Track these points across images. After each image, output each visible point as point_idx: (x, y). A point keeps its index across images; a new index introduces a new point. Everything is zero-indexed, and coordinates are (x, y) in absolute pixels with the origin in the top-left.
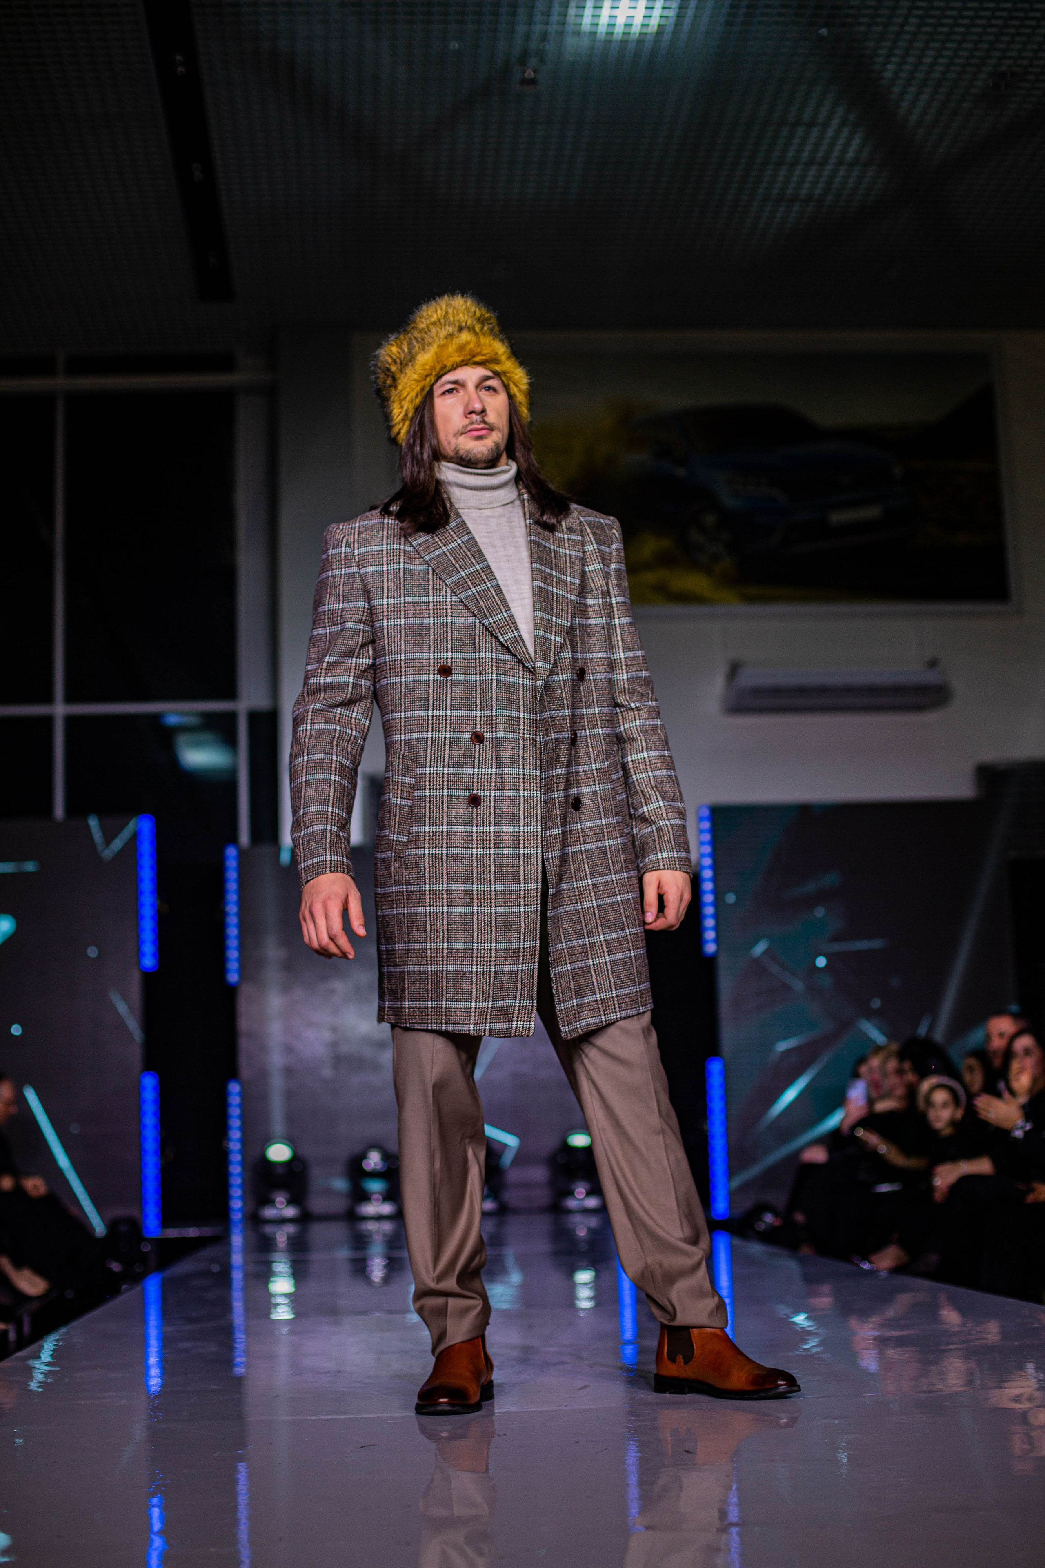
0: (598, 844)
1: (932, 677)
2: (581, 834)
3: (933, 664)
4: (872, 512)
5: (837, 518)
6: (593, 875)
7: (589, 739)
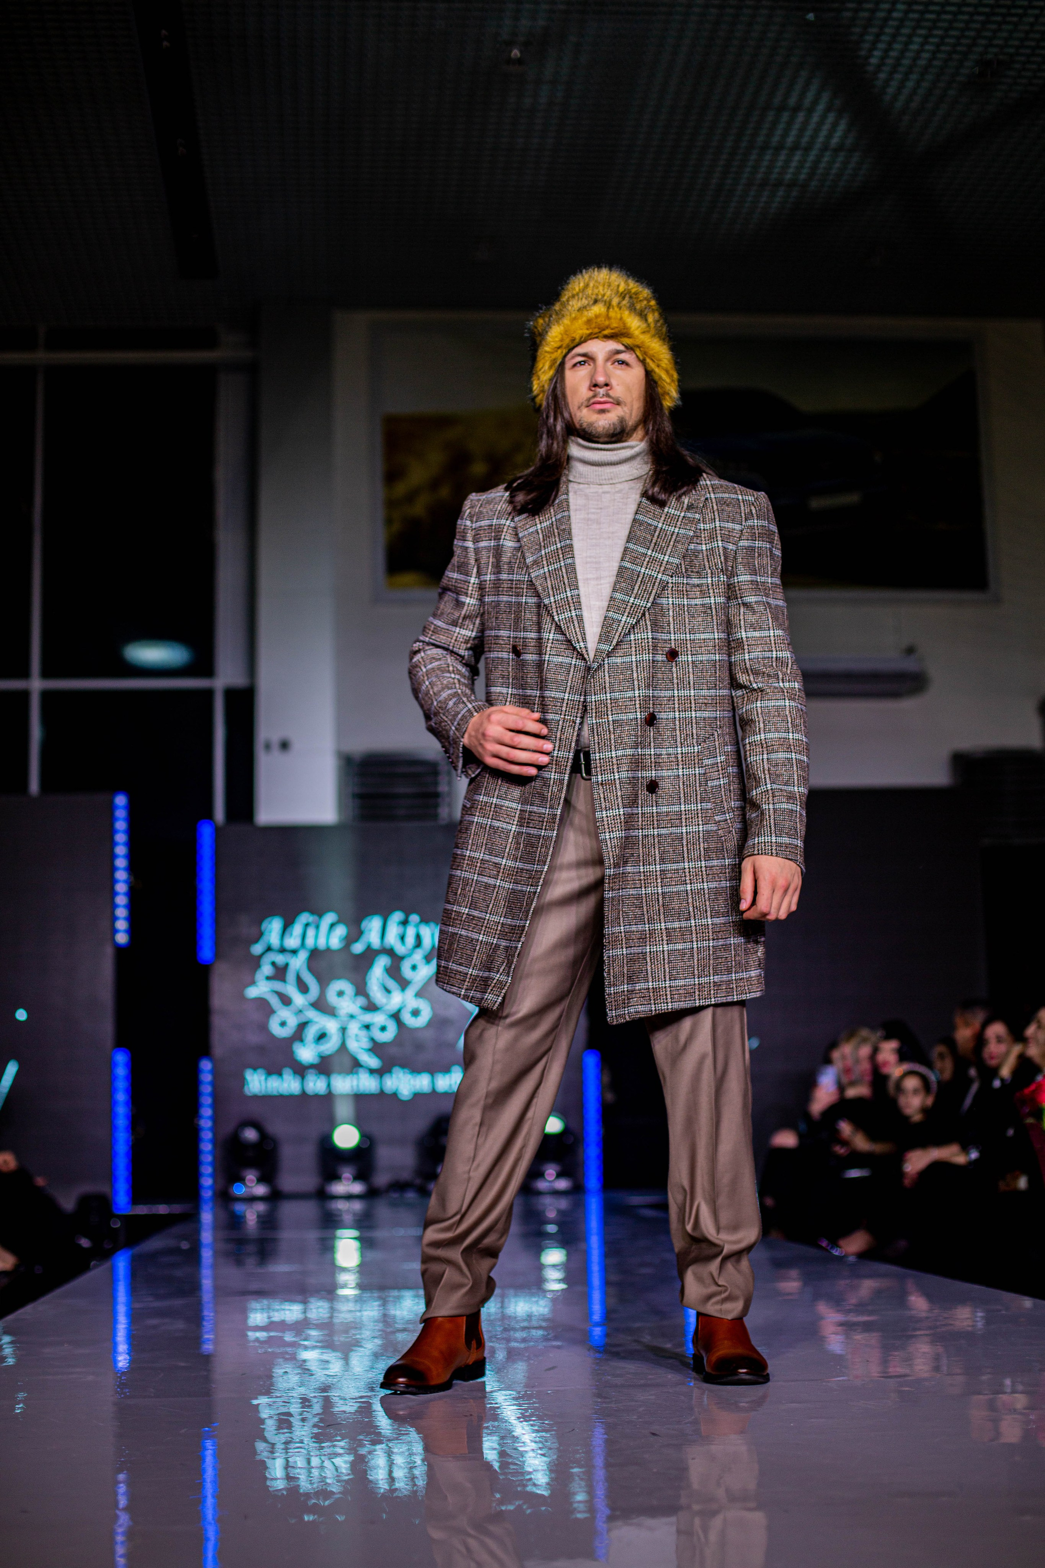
0: (674, 830)
1: (909, 665)
2: (655, 818)
3: (910, 651)
4: (852, 498)
5: (816, 503)
6: (663, 861)
7: (677, 722)
